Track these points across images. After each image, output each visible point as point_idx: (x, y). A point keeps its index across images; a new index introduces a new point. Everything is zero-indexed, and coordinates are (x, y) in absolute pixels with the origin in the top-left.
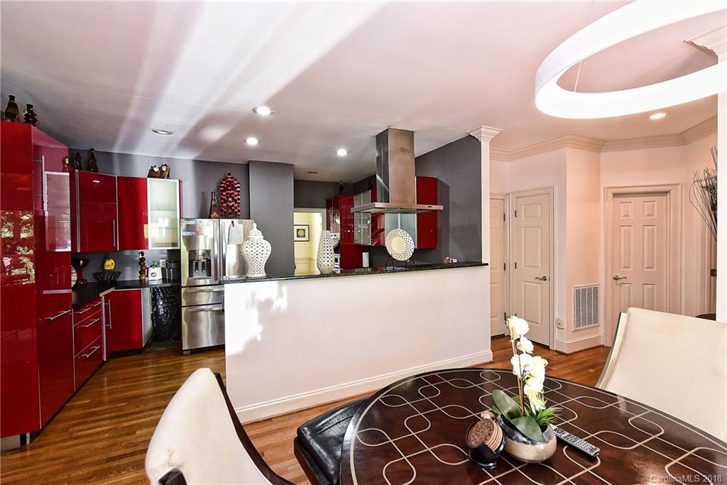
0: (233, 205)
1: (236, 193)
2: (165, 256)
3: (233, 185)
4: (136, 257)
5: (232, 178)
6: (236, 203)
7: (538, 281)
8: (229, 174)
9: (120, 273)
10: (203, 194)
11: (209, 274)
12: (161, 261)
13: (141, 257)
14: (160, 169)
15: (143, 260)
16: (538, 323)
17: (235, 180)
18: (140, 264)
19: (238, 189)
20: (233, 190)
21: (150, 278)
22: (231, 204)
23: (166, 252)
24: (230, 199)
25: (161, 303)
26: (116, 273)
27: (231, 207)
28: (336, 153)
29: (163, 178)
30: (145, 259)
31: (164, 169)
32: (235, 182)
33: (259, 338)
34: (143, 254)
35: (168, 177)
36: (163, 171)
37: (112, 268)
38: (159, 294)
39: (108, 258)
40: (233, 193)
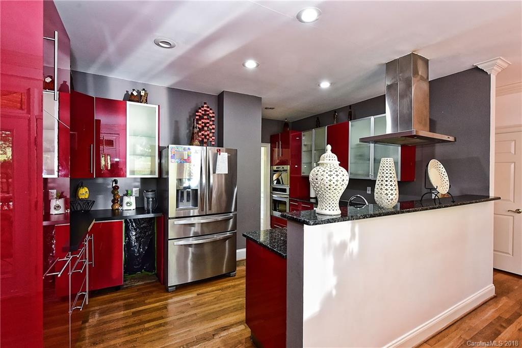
0: (208, 135)
1: (211, 123)
2: (138, 184)
3: (208, 115)
4: (109, 185)
5: (208, 107)
6: (211, 133)
7: (510, 213)
8: (205, 103)
9: (94, 202)
10: (177, 122)
11: (195, 204)
12: (134, 189)
13: (114, 185)
14: (139, 92)
15: (116, 188)
16: (508, 253)
17: (211, 109)
18: (113, 192)
19: (213, 119)
20: (208, 119)
21: (125, 207)
22: (206, 133)
23: (139, 180)
24: (206, 128)
25: (134, 233)
26: (90, 202)
27: (205, 136)
28: (319, 85)
29: (141, 102)
30: (118, 187)
31: (143, 93)
32: (211, 111)
33: (334, 292)
34: (116, 182)
35: (146, 102)
36: (141, 96)
37: (87, 197)
38: (132, 224)
39: (82, 186)
40: (208, 123)
